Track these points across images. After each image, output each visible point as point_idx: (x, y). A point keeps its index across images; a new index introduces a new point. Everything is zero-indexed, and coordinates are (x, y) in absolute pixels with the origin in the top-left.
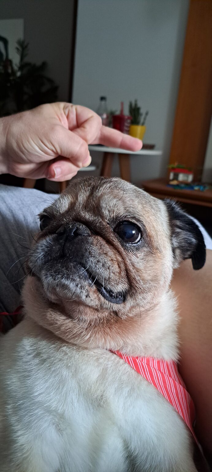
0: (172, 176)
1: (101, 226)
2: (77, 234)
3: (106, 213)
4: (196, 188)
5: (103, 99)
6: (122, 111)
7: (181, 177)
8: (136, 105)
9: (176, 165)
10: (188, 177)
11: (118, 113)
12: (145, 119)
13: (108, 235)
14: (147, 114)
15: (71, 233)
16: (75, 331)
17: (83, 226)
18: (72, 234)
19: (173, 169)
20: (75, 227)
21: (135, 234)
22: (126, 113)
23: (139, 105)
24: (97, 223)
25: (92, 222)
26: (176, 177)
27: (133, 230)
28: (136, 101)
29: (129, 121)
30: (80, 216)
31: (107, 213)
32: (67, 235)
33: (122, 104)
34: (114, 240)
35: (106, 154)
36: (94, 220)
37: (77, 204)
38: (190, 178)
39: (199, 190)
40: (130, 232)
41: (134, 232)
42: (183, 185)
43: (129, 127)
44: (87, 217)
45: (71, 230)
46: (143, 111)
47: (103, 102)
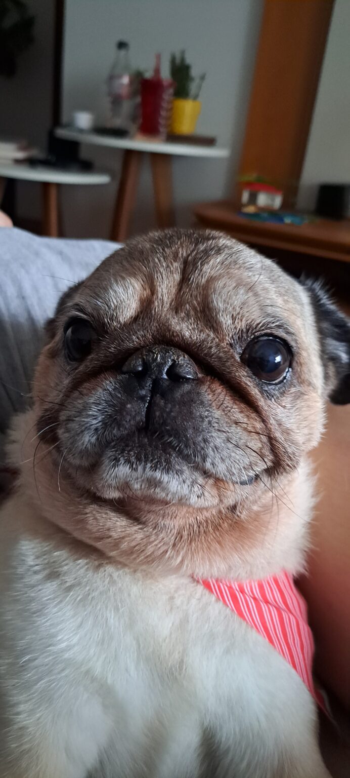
1: (221, 354)
2: (175, 377)
3: (225, 320)
5: (122, 45)
6: (157, 71)
8: (183, 60)
11: (149, 75)
12: (200, 87)
13: (237, 374)
14: (203, 78)
15: (162, 374)
17: (184, 357)
18: (165, 376)
20: (170, 360)
21: (282, 363)
22: (166, 74)
23: (189, 60)
24: (211, 348)
25: (200, 345)
27: (276, 354)
28: (183, 53)
29: (171, 91)
30: (169, 331)
31: (230, 322)
32: (154, 377)
33: (158, 57)
34: (249, 383)
35: (129, 154)
36: (203, 341)
37: (156, 304)
40: (271, 358)
41: (278, 359)
43: (170, 102)
44: (187, 334)
45: (160, 366)
46: (195, 72)
47: (123, 53)
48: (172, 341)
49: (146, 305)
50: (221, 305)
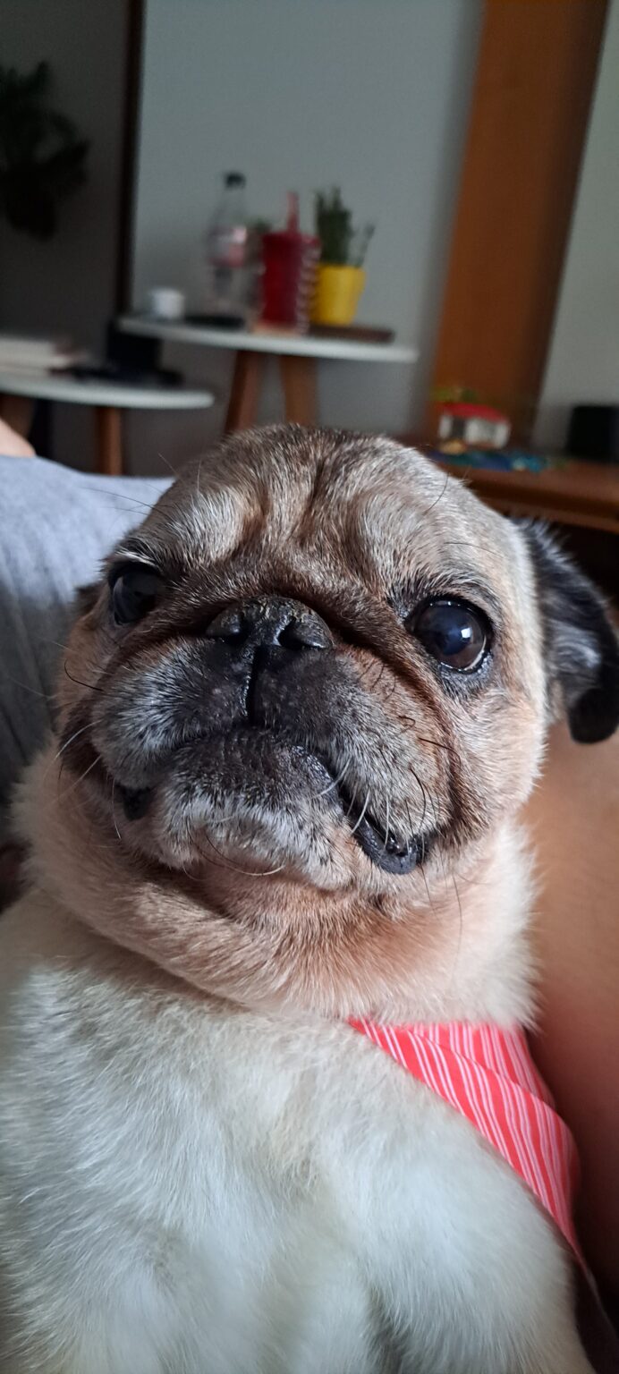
0: (445, 426)
1: (372, 614)
2: (293, 642)
3: (383, 560)
4: (519, 465)
5: (234, 180)
6: (293, 221)
7: (475, 431)
8: (337, 203)
9: (456, 392)
10: (493, 431)
11: (279, 225)
12: (364, 248)
14: (370, 231)
15: (272, 640)
16: (237, 958)
18: (276, 642)
19: (450, 406)
20: (286, 617)
21: (472, 640)
22: (308, 226)
23: (348, 202)
24: (355, 602)
25: (337, 598)
26: (458, 430)
27: (463, 625)
28: (337, 192)
29: (316, 253)
31: (389, 562)
32: (259, 644)
33: (294, 198)
35: (244, 355)
37: (270, 529)
38: (501, 434)
39: (526, 472)
40: (453, 632)
41: (466, 633)
42: (478, 457)
43: (316, 272)
44: (318, 579)
45: (269, 626)
46: (356, 222)
47: (235, 193)
48: (293, 589)
49: (252, 534)
50: (377, 535)
